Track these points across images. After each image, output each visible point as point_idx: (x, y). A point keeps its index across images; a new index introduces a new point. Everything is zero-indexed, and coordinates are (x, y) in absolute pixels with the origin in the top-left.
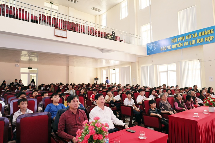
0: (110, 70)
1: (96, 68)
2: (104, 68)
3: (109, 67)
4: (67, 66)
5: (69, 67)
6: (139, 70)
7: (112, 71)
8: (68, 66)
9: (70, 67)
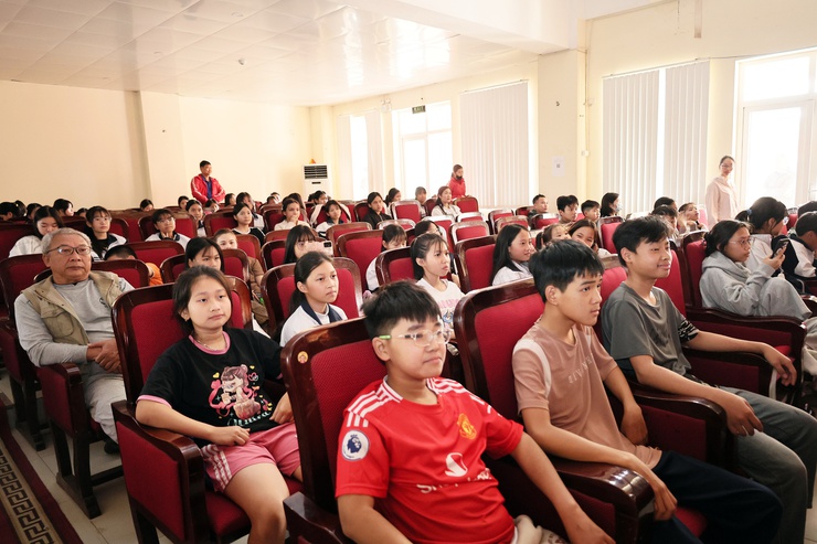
0: (394, 113)
1: (310, 108)
2: (358, 103)
3: (385, 99)
4: (126, 91)
5: (143, 95)
6: (588, 104)
7: (403, 119)
8: (136, 93)
9: (147, 97)
